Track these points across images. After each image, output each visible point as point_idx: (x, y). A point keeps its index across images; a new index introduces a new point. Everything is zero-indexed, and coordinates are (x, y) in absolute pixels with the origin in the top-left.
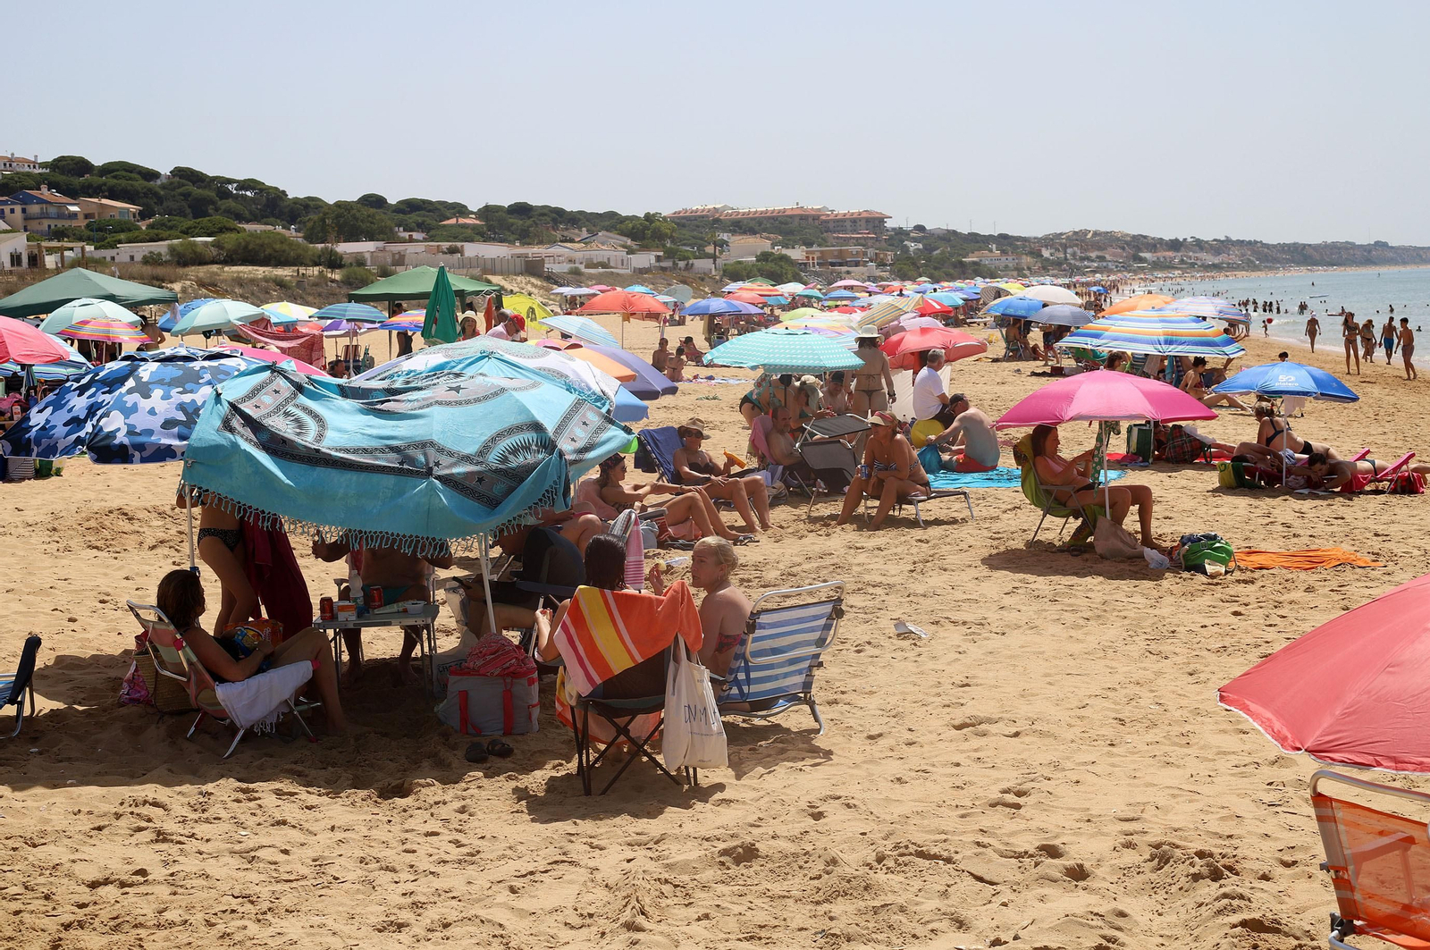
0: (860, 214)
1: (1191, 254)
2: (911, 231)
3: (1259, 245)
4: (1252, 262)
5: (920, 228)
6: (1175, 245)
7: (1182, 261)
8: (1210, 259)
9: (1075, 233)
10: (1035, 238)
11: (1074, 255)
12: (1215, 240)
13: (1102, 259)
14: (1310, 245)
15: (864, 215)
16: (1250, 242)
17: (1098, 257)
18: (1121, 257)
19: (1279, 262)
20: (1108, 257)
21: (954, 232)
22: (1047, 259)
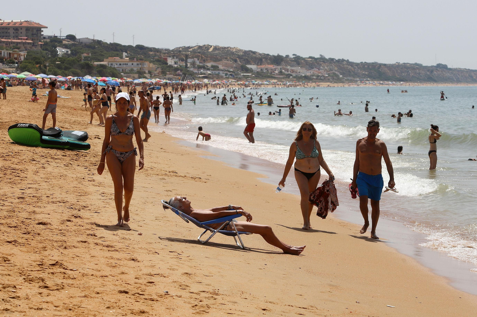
0: (21, 23)
1: (289, 67)
2: (63, 39)
3: (345, 63)
4: (337, 76)
5: (71, 37)
6: (278, 60)
7: (281, 73)
8: (303, 72)
9: (200, 47)
10: (166, 50)
11: (193, 64)
12: (310, 57)
13: (215, 68)
14: (385, 65)
15: (25, 25)
16: (339, 61)
17: (212, 66)
18: (232, 67)
19: (359, 76)
20: (221, 67)
21: (99, 42)
22: (171, 66)
